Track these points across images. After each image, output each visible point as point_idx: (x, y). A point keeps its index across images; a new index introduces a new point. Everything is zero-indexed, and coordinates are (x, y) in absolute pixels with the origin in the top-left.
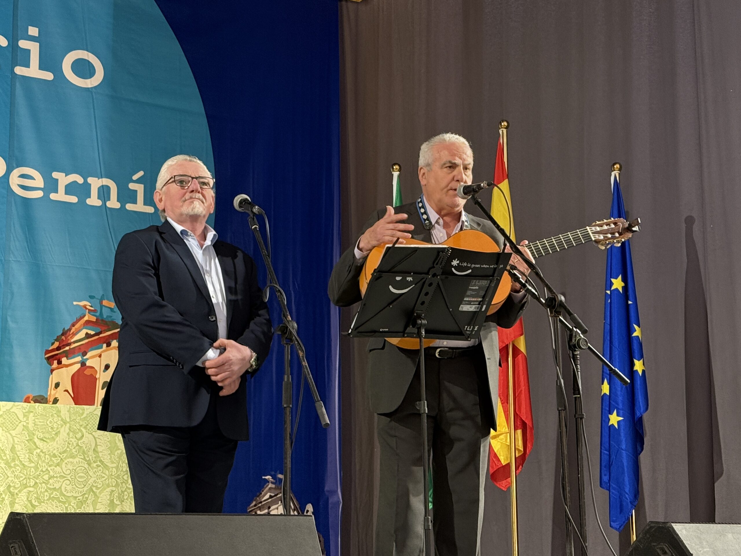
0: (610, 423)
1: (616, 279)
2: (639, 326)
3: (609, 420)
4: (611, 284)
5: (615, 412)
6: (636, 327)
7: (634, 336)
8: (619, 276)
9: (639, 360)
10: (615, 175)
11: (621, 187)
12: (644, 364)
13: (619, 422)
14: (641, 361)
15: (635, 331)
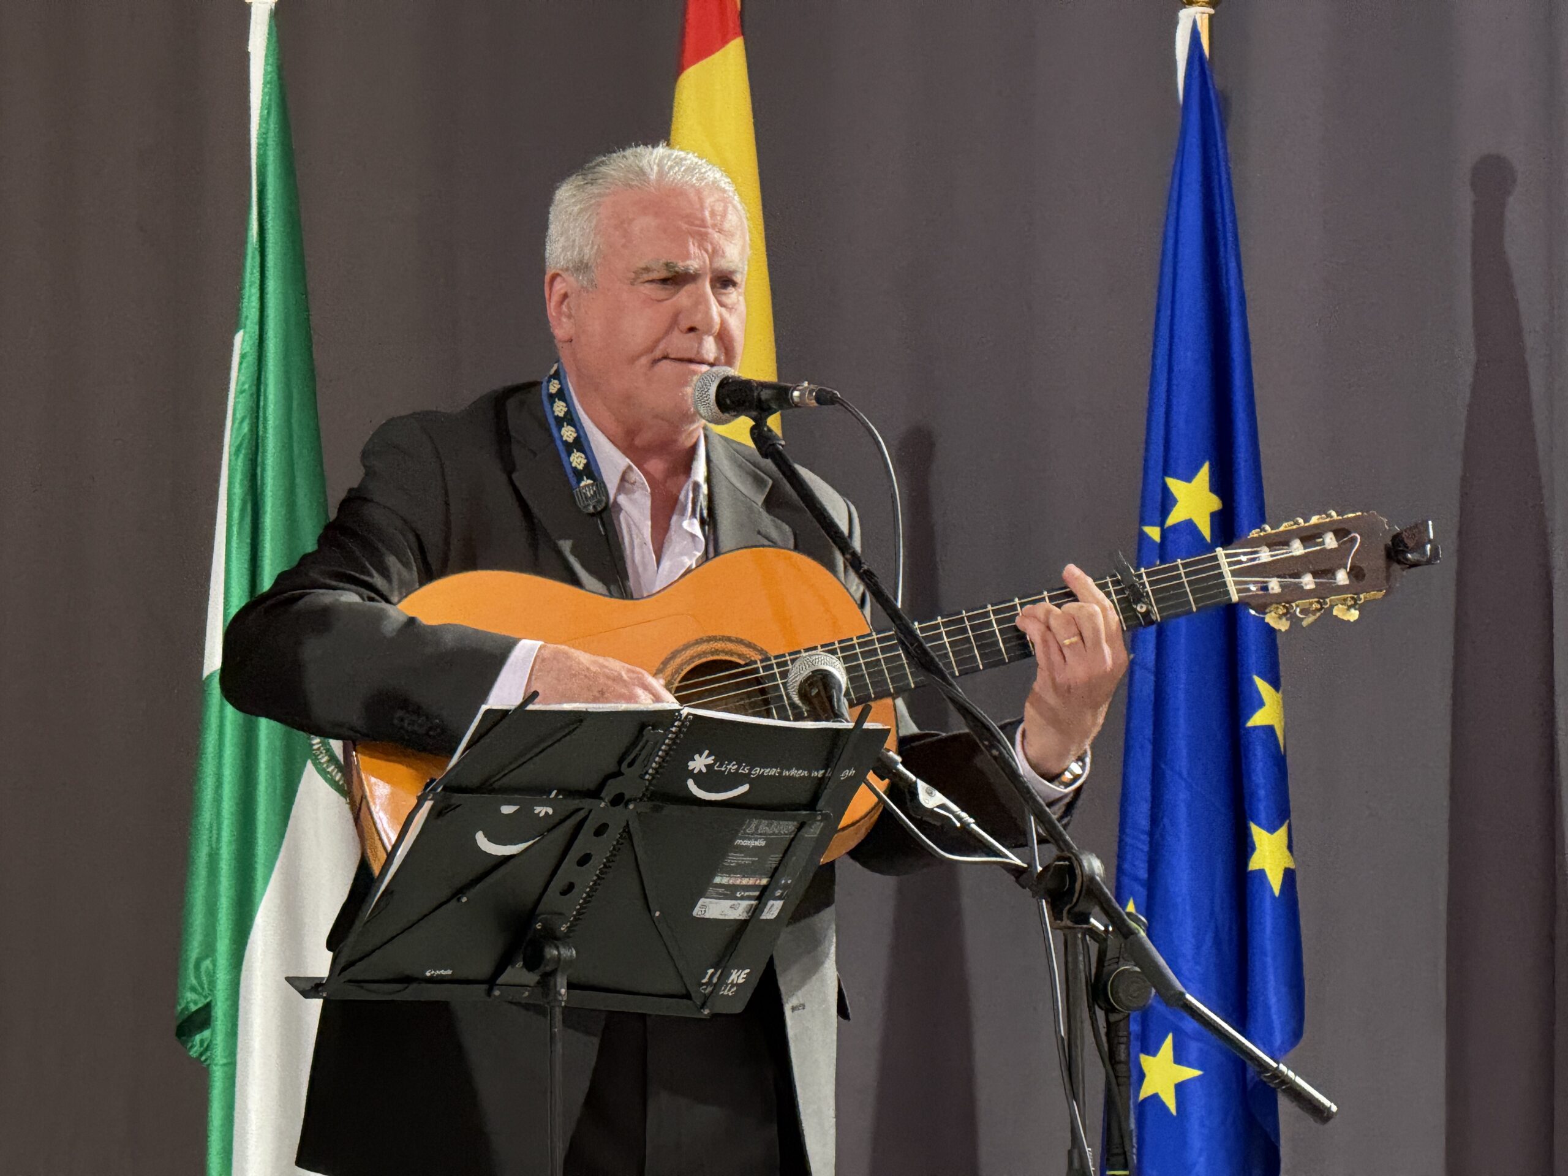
0: (1146, 1091)
1: (1188, 479)
2: (1275, 684)
3: (1142, 1076)
4: (1167, 501)
5: (1168, 1046)
6: (1262, 686)
7: (1255, 728)
8: (1200, 466)
9: (1272, 829)
10: (1195, 23)
11: (1217, 81)
12: (1290, 847)
13: (1181, 1089)
14: (1282, 832)
15: (1261, 704)
